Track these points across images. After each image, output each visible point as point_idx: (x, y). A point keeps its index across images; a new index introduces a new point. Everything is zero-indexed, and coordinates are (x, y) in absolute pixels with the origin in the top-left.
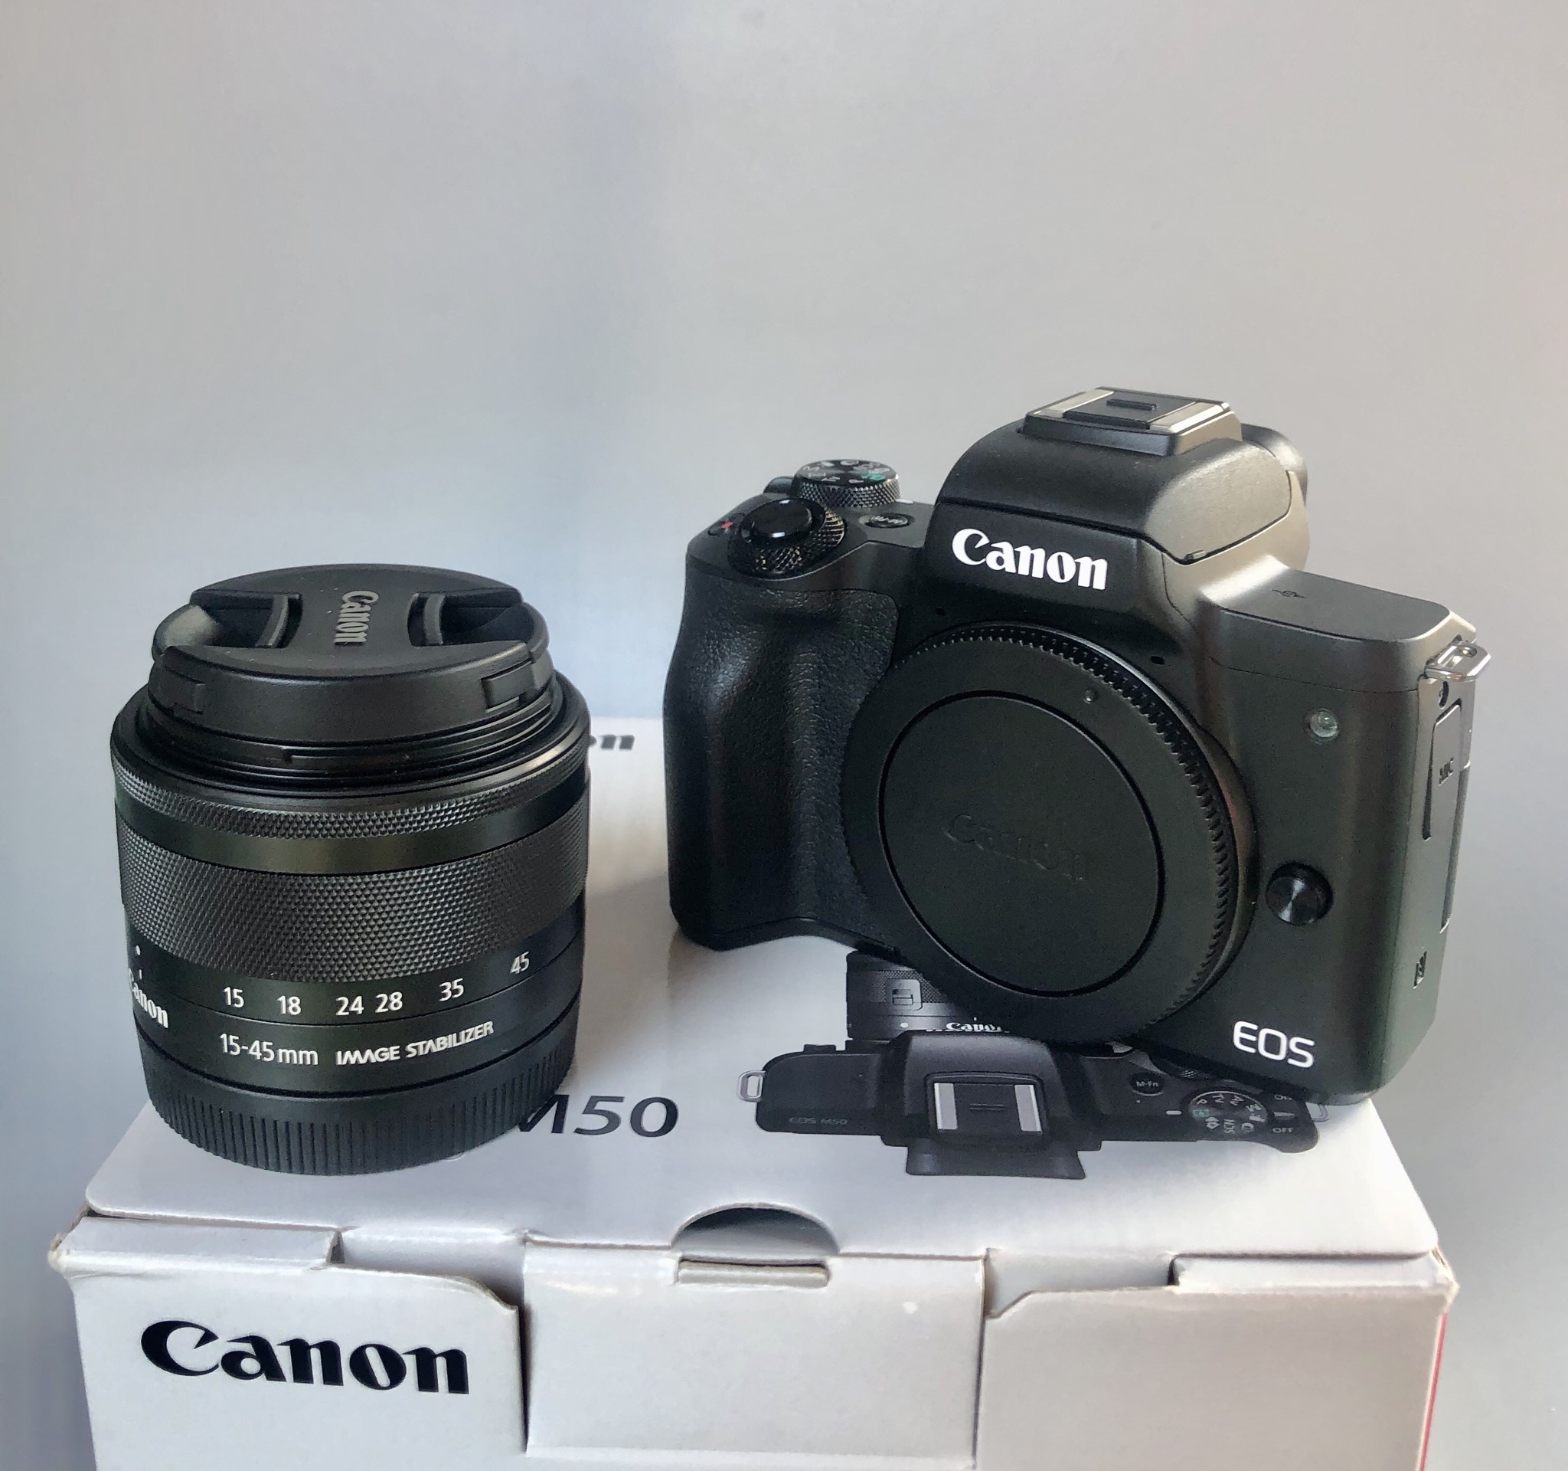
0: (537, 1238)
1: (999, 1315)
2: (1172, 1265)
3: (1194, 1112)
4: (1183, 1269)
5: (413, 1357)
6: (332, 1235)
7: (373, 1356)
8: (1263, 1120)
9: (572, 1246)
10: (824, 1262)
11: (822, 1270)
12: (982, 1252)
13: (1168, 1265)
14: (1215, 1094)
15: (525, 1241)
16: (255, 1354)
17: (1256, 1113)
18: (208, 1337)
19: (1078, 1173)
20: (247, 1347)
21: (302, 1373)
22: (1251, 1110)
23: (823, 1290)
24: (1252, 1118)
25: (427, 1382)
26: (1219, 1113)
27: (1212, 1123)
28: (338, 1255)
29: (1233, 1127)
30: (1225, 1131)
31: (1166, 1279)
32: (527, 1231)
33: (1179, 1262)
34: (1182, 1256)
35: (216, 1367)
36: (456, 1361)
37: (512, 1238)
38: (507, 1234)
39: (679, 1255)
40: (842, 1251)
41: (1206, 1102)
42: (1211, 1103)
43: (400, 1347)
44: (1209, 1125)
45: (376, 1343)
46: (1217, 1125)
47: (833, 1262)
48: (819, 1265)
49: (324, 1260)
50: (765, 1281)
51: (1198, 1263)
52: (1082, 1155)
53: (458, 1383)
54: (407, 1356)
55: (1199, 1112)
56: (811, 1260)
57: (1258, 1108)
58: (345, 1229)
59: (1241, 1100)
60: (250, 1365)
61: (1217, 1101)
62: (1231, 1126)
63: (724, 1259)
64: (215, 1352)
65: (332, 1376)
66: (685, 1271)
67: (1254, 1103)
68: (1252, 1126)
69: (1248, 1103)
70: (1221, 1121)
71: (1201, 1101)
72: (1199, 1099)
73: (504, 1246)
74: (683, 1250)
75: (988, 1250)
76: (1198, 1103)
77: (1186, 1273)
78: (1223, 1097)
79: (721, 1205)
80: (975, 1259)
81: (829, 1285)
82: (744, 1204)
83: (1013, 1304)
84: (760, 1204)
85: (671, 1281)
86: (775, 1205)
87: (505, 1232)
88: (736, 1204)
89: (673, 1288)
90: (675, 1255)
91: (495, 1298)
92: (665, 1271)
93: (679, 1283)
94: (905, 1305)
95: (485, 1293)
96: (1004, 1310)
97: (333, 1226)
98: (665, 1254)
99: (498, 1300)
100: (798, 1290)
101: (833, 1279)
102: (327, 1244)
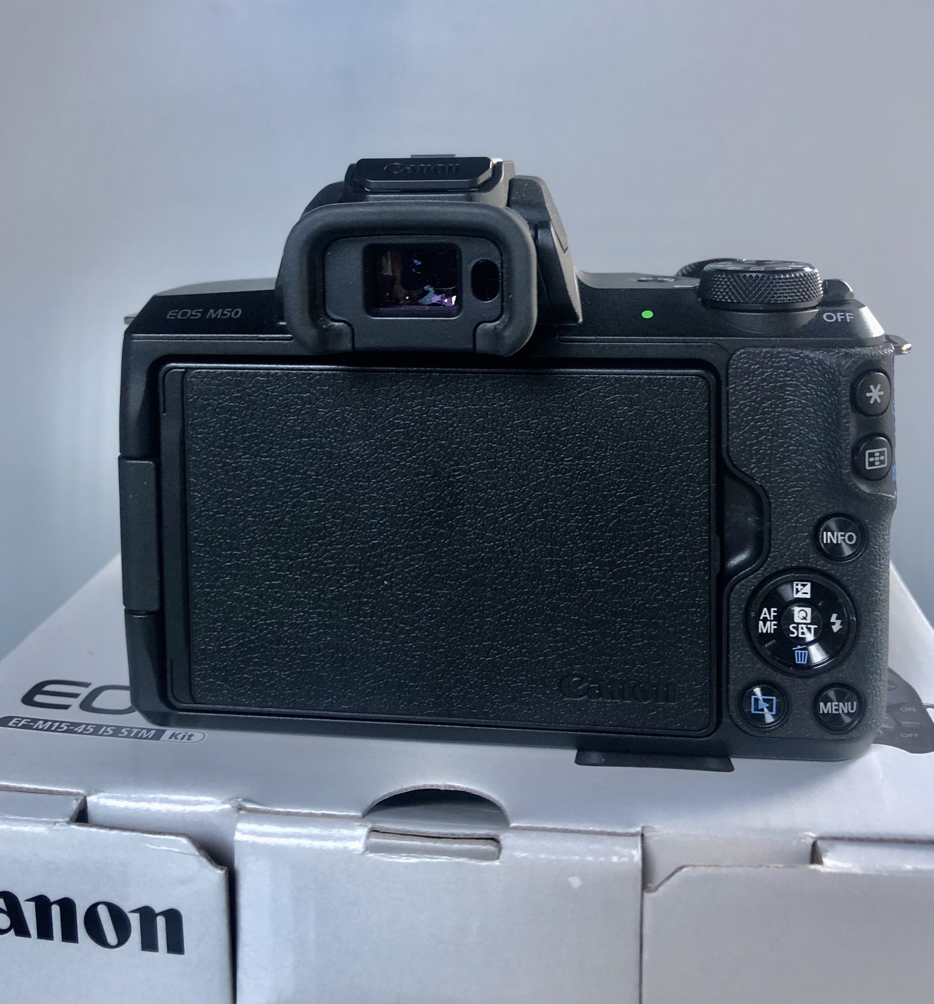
0: (249, 806)
1: (656, 889)
2: (814, 846)
4: (825, 850)
5: (137, 916)
6: (78, 799)
7: (103, 913)
8: (891, 727)
9: (278, 813)
10: (498, 836)
11: (495, 844)
12: (638, 830)
13: (811, 846)
15: (240, 808)
16: (6, 911)
17: (885, 721)
19: (730, 768)
21: (45, 931)
22: (880, 719)
23: (497, 863)
24: (881, 725)
25: (149, 942)
28: (82, 817)
31: (809, 859)
33: (821, 843)
34: (823, 838)
37: (227, 806)
38: (224, 803)
39: (370, 826)
40: (512, 826)
43: (126, 905)
47: (504, 836)
48: (494, 840)
49: (67, 819)
50: (443, 852)
51: (840, 847)
52: (734, 760)
53: (176, 946)
54: (133, 914)
56: (486, 835)
57: (886, 718)
58: (90, 794)
63: (409, 831)
65: (69, 933)
66: (374, 840)
68: (884, 732)
73: (222, 814)
74: (373, 822)
75: (644, 828)
79: (412, 785)
80: (636, 835)
81: (500, 858)
82: (433, 786)
83: (668, 878)
84: (445, 786)
85: (362, 850)
86: (459, 787)
87: (221, 801)
88: (425, 785)
89: (364, 855)
90: (366, 826)
91: (207, 858)
92: (357, 842)
93: (368, 852)
94: (571, 879)
95: (199, 852)
96: (660, 885)
97: (82, 791)
98: (357, 824)
99: (209, 861)
100: (473, 862)
101: (505, 853)
102: (74, 805)
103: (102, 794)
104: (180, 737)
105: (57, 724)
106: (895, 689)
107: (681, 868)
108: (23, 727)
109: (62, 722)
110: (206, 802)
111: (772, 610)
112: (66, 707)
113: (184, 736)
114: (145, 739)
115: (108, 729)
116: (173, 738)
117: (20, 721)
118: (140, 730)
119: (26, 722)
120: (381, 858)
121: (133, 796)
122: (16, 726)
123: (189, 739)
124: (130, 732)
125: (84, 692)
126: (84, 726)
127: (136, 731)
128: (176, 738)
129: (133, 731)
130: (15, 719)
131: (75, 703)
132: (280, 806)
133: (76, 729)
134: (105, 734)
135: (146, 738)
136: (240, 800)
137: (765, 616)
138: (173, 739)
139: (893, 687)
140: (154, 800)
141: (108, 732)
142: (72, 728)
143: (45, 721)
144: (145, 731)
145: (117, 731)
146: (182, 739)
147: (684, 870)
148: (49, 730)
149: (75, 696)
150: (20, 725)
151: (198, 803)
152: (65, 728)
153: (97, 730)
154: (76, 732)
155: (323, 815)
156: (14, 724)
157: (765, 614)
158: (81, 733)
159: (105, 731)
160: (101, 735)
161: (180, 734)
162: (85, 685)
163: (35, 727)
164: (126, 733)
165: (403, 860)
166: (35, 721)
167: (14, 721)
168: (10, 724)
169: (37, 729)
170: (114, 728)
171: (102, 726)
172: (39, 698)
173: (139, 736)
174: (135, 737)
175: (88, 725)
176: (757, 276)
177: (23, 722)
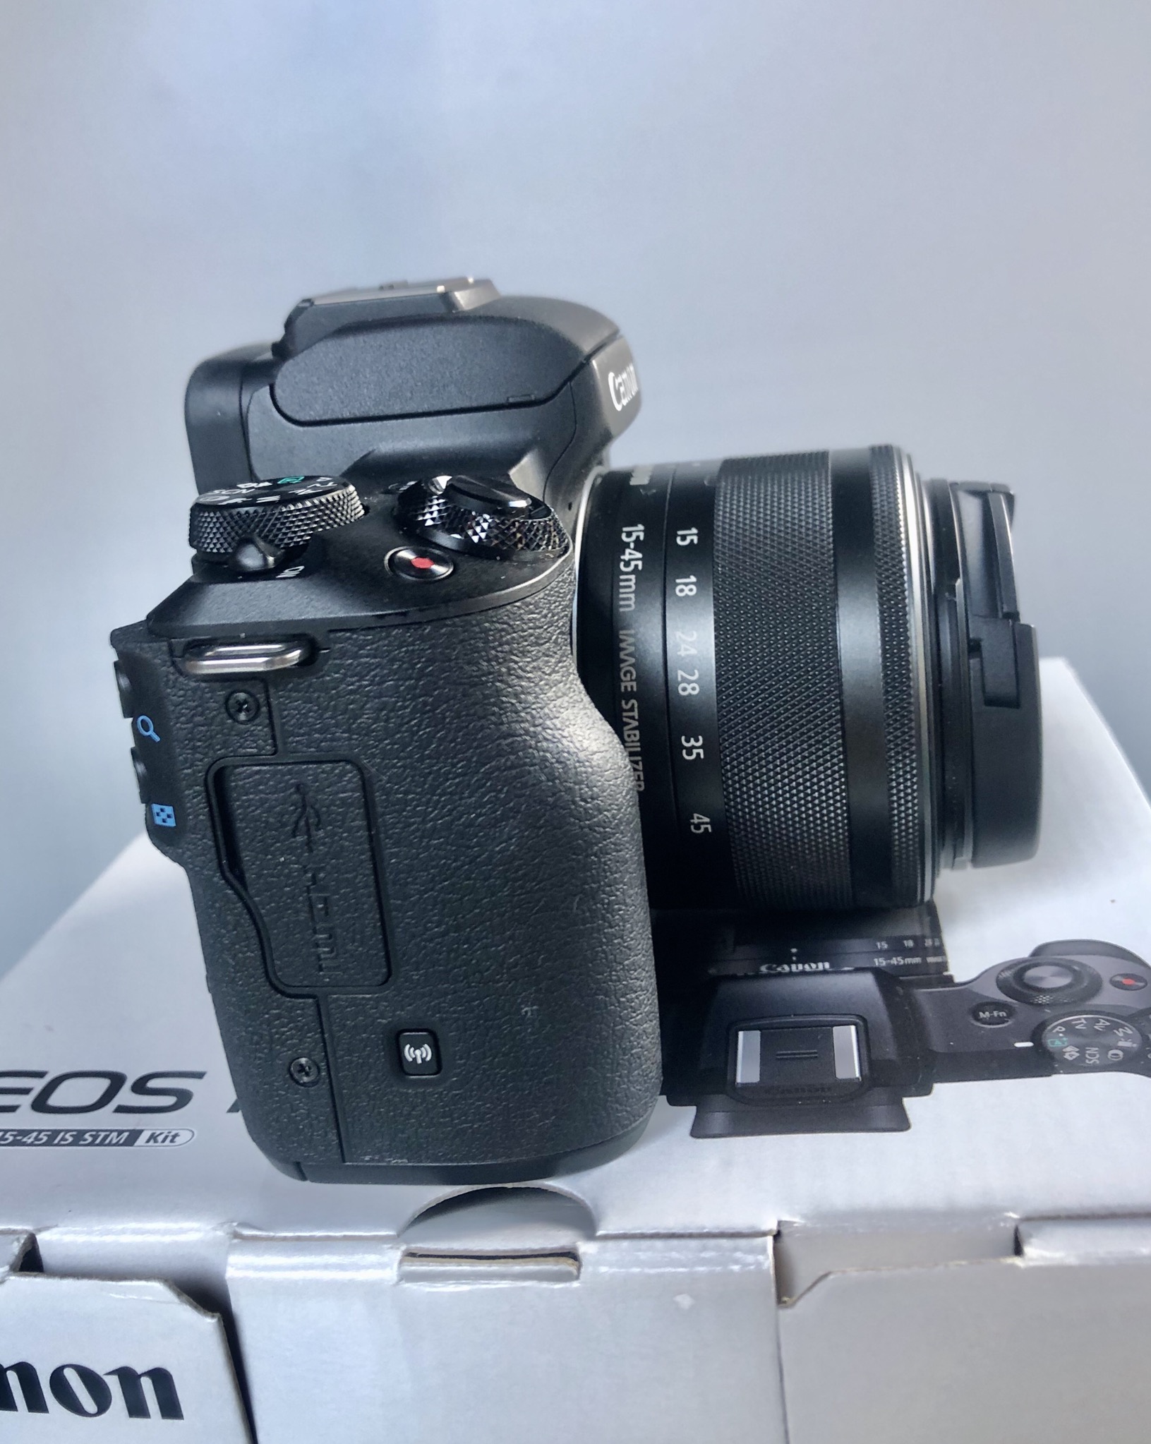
0: (246, 1232)
1: (794, 1304)
2: (1017, 1231)
3: (1049, 1041)
4: (1031, 1236)
5: (115, 1378)
6: (26, 1238)
7: (72, 1377)
8: (1135, 1045)
9: (285, 1239)
10: (576, 1249)
11: (571, 1261)
12: (772, 1226)
13: (1012, 1232)
14: (1072, 1020)
15: (235, 1236)
17: (1127, 1037)
19: (901, 1123)
21: (4, 1401)
22: (1121, 1035)
23: (575, 1284)
24: (1121, 1044)
25: (137, 1408)
26: (1081, 1040)
27: (1071, 1053)
29: (1098, 1056)
30: (1087, 1061)
31: (1008, 1250)
32: (235, 1224)
33: (1022, 1228)
34: (1028, 1219)
36: (161, 1378)
37: (220, 1233)
38: (214, 1229)
39: (404, 1247)
40: (600, 1233)
41: (1064, 1029)
42: (1070, 1029)
43: (100, 1368)
44: (1067, 1056)
45: (74, 1363)
46: (1078, 1054)
47: (586, 1249)
48: (570, 1255)
49: (7, 1268)
50: (503, 1276)
51: (1048, 1228)
52: (907, 1102)
53: (171, 1408)
54: (110, 1377)
55: (1056, 1040)
56: (560, 1248)
57: (1130, 1032)
58: (40, 1231)
59: (1108, 1024)
61: (1077, 1027)
62: (1094, 1055)
65: (36, 1404)
66: (409, 1267)
67: (1123, 1026)
68: (1121, 1053)
69: (1118, 1026)
70: (1082, 1049)
71: (1057, 1029)
72: (1055, 1027)
73: (210, 1244)
74: (406, 1242)
75: (780, 1223)
76: (1054, 1031)
77: (1034, 1240)
78: (1085, 1022)
80: (764, 1234)
81: (582, 1276)
83: (812, 1286)
85: (395, 1278)
87: (212, 1226)
89: (399, 1287)
90: (398, 1248)
91: (191, 1304)
92: (388, 1269)
93: (403, 1281)
94: (678, 1298)
95: (179, 1297)
96: (801, 1297)
97: (29, 1228)
98: (386, 1246)
99: (196, 1308)
100: (545, 1285)
101: (587, 1270)
102: (15, 1248)
103: (55, 1230)
104: (160, 1138)
106: (1144, 987)
107: (826, 1276)
109: (6, 1131)
110: (191, 1230)
112: (12, 1109)
113: (166, 1137)
114: (114, 1145)
115: (67, 1136)
116: (152, 1141)
118: (108, 1133)
120: (421, 1288)
121: (96, 1228)
123: (172, 1141)
124: (95, 1137)
125: (38, 1085)
126: (35, 1134)
127: (103, 1134)
128: (156, 1141)
129: (99, 1136)
131: (26, 1100)
132: (287, 1230)
133: (25, 1140)
134: (62, 1143)
135: (117, 1144)
138: (151, 1143)
139: (1141, 984)
140: (123, 1232)
141: (67, 1140)
142: (19, 1138)
144: (115, 1134)
145: (78, 1138)
146: (164, 1141)
147: (831, 1277)
149: (26, 1091)
151: (182, 1231)
152: (11, 1139)
153: (52, 1138)
154: (24, 1144)
155: (345, 1238)
158: (32, 1144)
159: (63, 1139)
160: (56, 1145)
161: (161, 1134)
162: (40, 1075)
164: (90, 1139)
165: (450, 1288)
170: (74, 1133)
171: (58, 1132)
173: (107, 1141)
174: (101, 1144)
175: (40, 1131)
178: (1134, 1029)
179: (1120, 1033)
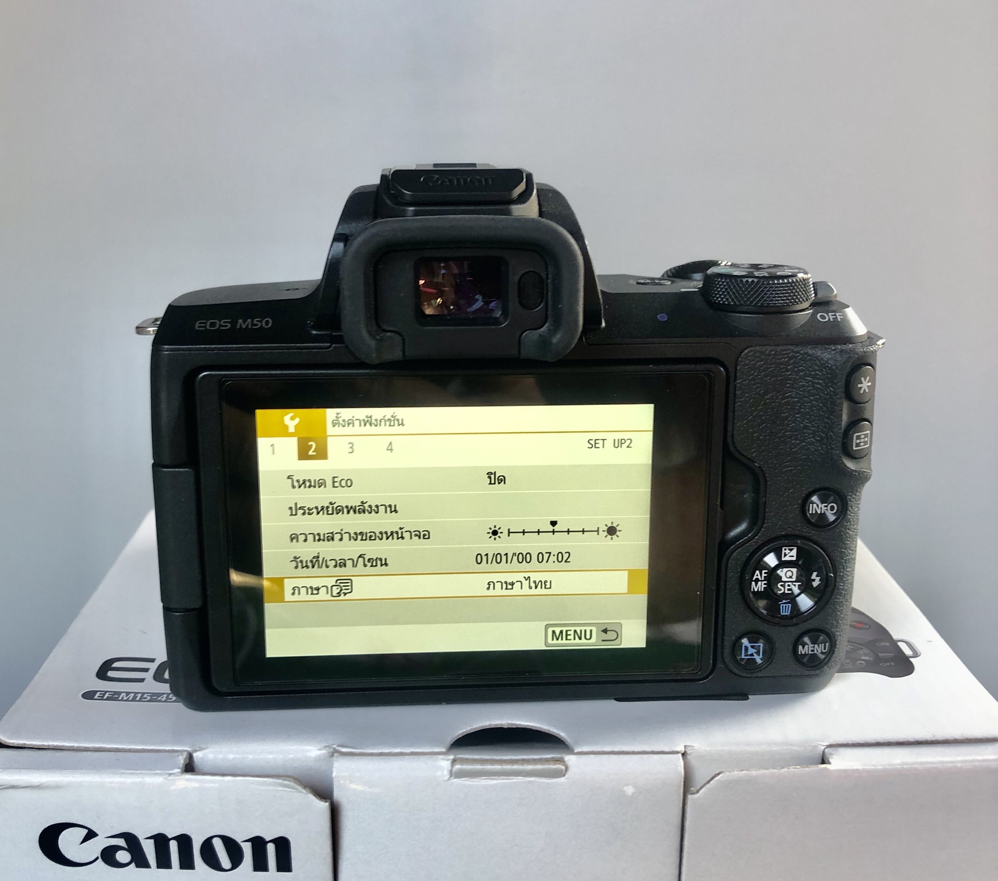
0: (344, 750)
1: (698, 791)
2: (824, 752)
4: (832, 754)
5: (249, 844)
6: (185, 755)
7: (218, 845)
8: (871, 659)
9: (371, 755)
11: (562, 763)
12: (681, 749)
13: (820, 752)
15: (334, 753)
16: (126, 847)
17: (865, 654)
18: (91, 835)
20: (121, 842)
21: (164, 862)
23: (562, 779)
24: (863, 658)
25: (260, 865)
28: (190, 767)
29: (851, 664)
31: (820, 760)
33: (828, 751)
34: (830, 746)
35: (97, 858)
36: (283, 845)
37: (324, 752)
38: (320, 750)
39: (452, 757)
40: (575, 751)
43: (239, 837)
45: (220, 834)
47: (570, 759)
48: (561, 761)
50: (519, 773)
51: (842, 750)
53: (284, 865)
54: (243, 843)
57: (867, 652)
58: (196, 751)
60: (123, 856)
62: (849, 663)
63: (486, 759)
64: (96, 846)
65: (187, 863)
66: (458, 768)
67: (862, 649)
68: (864, 663)
73: (318, 759)
74: (455, 755)
75: (685, 746)
77: (834, 757)
79: (480, 726)
80: (677, 753)
81: (567, 775)
82: (497, 725)
83: (708, 782)
84: (508, 724)
85: (447, 778)
86: (520, 725)
87: (319, 748)
88: (491, 725)
89: (449, 781)
90: (449, 758)
91: (312, 794)
92: (442, 771)
93: (452, 778)
94: (625, 788)
95: (305, 789)
96: (701, 788)
97: (188, 749)
98: (441, 757)
99: (315, 796)
100: (544, 781)
101: (570, 772)
102: (181, 760)
105: (139, 695)
106: (869, 628)
107: (718, 774)
108: (108, 699)
109: (143, 694)
111: (764, 571)
112: (142, 680)
117: (104, 695)
119: (109, 694)
120: (464, 782)
122: (101, 698)
130: (99, 693)
131: (149, 676)
132: (372, 749)
133: (159, 699)
136: (335, 746)
137: (757, 577)
139: (867, 627)
143: (128, 693)
147: (721, 775)
148: (134, 700)
149: (146, 670)
150: (105, 698)
152: (149, 698)
154: (160, 701)
155: (412, 754)
156: (99, 697)
157: (757, 576)
162: (151, 660)
163: (120, 698)
165: (485, 782)
166: (119, 693)
167: (98, 694)
168: (96, 697)
169: (122, 700)
172: (111, 674)
176: (753, 281)
177: (107, 695)
178: (869, 650)
179: (861, 652)
